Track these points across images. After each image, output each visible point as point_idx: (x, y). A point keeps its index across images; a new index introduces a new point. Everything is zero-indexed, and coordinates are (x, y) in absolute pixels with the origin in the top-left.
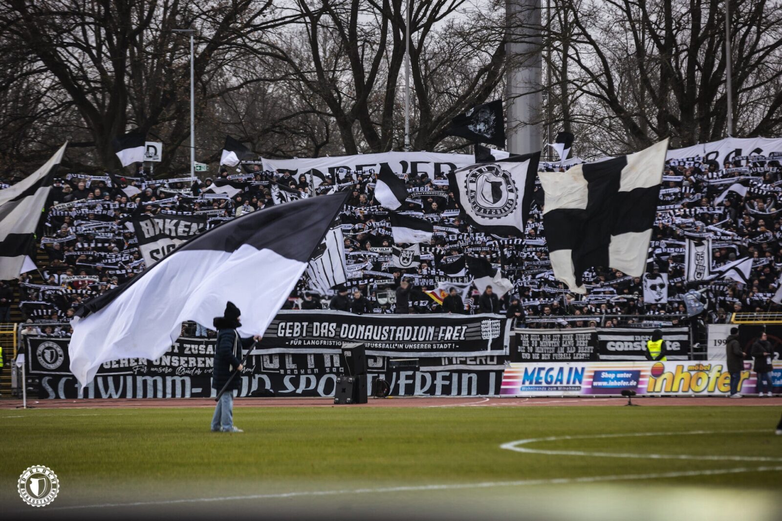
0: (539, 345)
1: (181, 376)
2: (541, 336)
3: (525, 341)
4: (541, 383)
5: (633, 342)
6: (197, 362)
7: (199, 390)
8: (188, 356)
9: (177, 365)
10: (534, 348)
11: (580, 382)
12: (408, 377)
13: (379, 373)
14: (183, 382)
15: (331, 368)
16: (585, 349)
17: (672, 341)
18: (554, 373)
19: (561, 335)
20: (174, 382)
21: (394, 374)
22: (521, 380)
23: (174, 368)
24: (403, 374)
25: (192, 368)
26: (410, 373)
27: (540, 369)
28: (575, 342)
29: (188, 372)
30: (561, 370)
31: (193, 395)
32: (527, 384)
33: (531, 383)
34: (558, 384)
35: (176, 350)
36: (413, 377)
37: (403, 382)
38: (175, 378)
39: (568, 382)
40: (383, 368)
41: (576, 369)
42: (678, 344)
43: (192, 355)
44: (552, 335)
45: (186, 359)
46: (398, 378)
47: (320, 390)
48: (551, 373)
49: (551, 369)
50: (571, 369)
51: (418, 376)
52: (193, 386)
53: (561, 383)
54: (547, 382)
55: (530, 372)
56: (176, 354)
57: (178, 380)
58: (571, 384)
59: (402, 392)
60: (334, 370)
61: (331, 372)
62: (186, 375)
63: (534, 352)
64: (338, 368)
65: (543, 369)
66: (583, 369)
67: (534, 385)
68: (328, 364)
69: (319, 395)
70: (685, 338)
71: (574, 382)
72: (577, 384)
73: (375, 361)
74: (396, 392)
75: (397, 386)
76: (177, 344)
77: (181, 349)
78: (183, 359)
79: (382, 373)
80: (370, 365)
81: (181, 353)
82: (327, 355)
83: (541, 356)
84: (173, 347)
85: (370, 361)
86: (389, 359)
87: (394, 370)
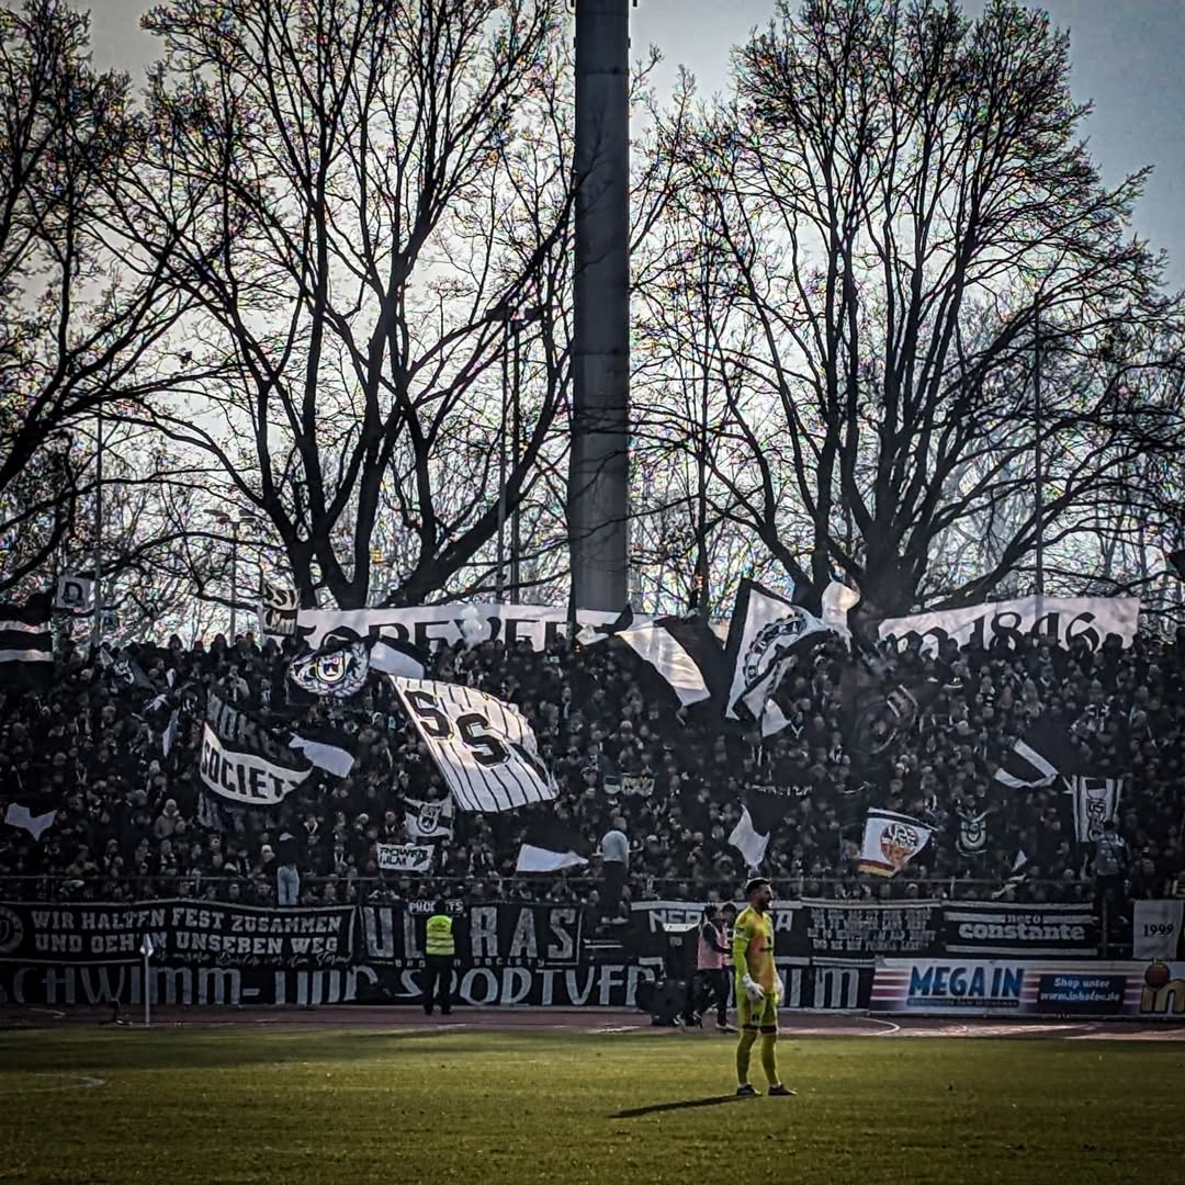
0: (841, 927)
1: (224, 968)
2: (846, 912)
4: (944, 993)
5: (1004, 925)
6: (252, 946)
7: (255, 992)
8: (237, 935)
9: (217, 949)
10: (834, 931)
11: (1017, 993)
12: (614, 976)
13: (565, 968)
14: (228, 978)
15: (482, 959)
16: (921, 934)
17: (1071, 926)
18: (968, 977)
19: (881, 910)
20: (211, 977)
21: (592, 969)
22: (908, 988)
23: (214, 955)
24: (606, 970)
25: (242, 956)
26: (620, 968)
27: (941, 971)
28: (905, 924)
29: (238, 961)
30: (979, 972)
31: (243, 1000)
32: (918, 993)
33: (925, 992)
34: (976, 996)
35: (217, 925)
36: (623, 976)
37: (606, 983)
38: (214, 970)
39: (995, 992)
40: (573, 959)
41: (1008, 971)
42: (1082, 930)
43: (244, 934)
44: (864, 911)
45: (233, 939)
46: (598, 976)
47: (465, 993)
48: (961, 977)
49: (961, 971)
50: (998, 972)
51: (633, 972)
52: (244, 985)
53: (981, 993)
54: (953, 991)
55: (922, 974)
56: (216, 932)
57: (219, 973)
58: (1000, 997)
59: (604, 998)
60: (488, 961)
61: (483, 965)
62: (234, 966)
63: (834, 938)
64: (494, 959)
65: (947, 970)
66: (1020, 972)
67: (930, 996)
68: (477, 952)
69: (464, 1002)
70: (1087, 919)
71: (1005, 993)
72: (1011, 996)
73: (560, 948)
74: (593, 999)
75: (596, 989)
76: (219, 916)
77: (227, 923)
78: (228, 941)
79: (571, 968)
80: (551, 956)
81: (226, 930)
82: (476, 938)
83: (845, 945)
84: (213, 920)
85: (552, 948)
86: (582, 943)
87: (592, 963)
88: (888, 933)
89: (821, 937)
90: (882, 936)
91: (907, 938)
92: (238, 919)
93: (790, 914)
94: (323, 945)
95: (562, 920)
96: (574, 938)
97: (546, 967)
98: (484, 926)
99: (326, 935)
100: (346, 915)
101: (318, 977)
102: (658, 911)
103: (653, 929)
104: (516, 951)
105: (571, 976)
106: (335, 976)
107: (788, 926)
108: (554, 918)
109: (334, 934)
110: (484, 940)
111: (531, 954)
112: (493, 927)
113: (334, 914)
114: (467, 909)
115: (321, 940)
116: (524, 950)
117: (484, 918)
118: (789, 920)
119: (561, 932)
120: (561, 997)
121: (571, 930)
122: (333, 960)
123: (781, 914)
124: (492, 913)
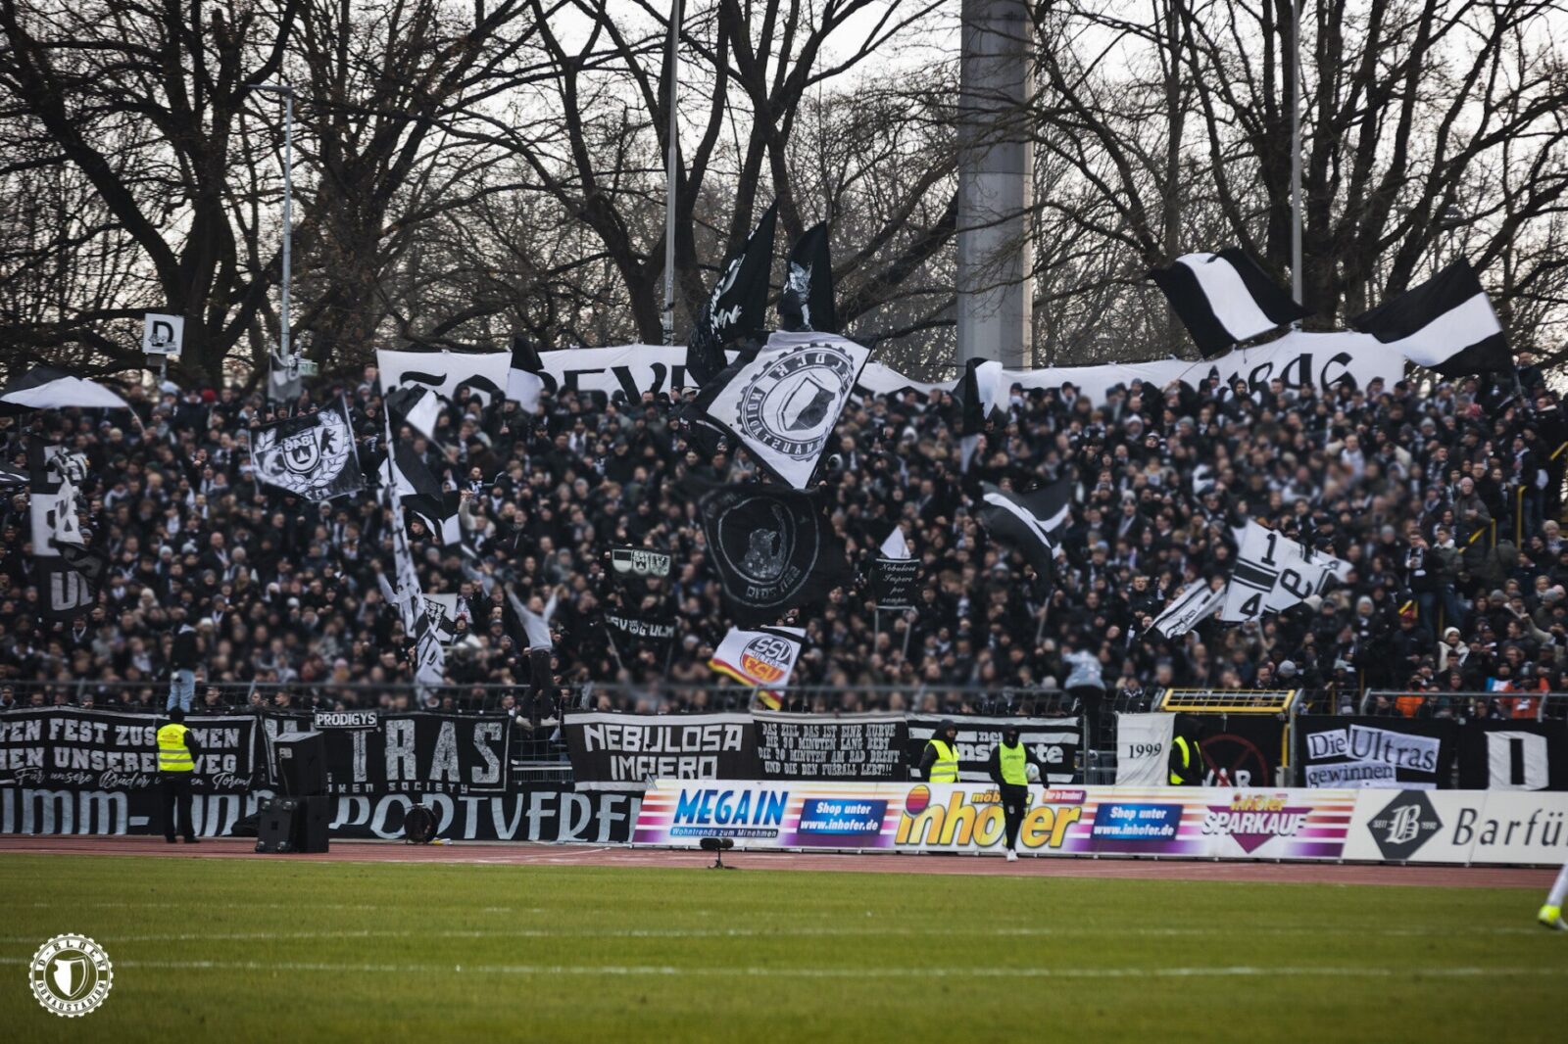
0: (796, 746)
1: (109, 791)
2: (800, 728)
3: (771, 736)
4: (707, 821)
5: (974, 744)
6: (140, 762)
7: (143, 821)
8: (123, 749)
9: (101, 768)
10: (788, 751)
11: (778, 822)
12: (546, 804)
13: (491, 795)
14: (113, 804)
15: (398, 783)
16: (884, 756)
17: (1049, 746)
18: (733, 802)
19: (839, 726)
20: (94, 803)
21: (520, 797)
22: (672, 815)
23: (97, 774)
24: (537, 798)
25: (130, 775)
26: (551, 795)
27: (710, 793)
28: (865, 741)
29: (123, 782)
30: (747, 795)
31: (131, 830)
32: (683, 821)
33: (690, 820)
34: (739, 824)
35: (100, 739)
36: (554, 804)
37: (536, 813)
38: (98, 794)
39: (756, 821)
40: (499, 784)
41: (773, 794)
42: (1059, 750)
43: (130, 748)
44: (821, 726)
45: (118, 756)
46: (527, 805)
47: (377, 826)
48: (728, 802)
49: (729, 794)
50: (764, 794)
51: (566, 800)
52: (131, 812)
53: (744, 822)
54: (719, 820)
55: (690, 798)
56: (99, 747)
57: (103, 800)
58: (761, 826)
59: (534, 834)
60: (405, 786)
61: (399, 791)
62: (120, 788)
63: (788, 759)
64: (411, 783)
65: (715, 792)
66: (785, 795)
67: (694, 824)
68: (392, 774)
69: (373, 835)
70: (1073, 739)
71: (767, 822)
72: (772, 825)
73: (486, 770)
74: (522, 834)
75: (525, 822)
76: (102, 727)
77: (111, 735)
78: (112, 757)
79: (497, 795)
80: (475, 780)
81: (110, 744)
82: (392, 756)
83: (799, 768)
84: (95, 732)
85: (476, 770)
86: (511, 766)
87: (520, 790)
88: (847, 753)
89: (773, 758)
90: (841, 755)
91: (867, 760)
92: (123, 729)
93: (740, 729)
94: (219, 764)
95: (488, 735)
96: (501, 758)
97: (470, 794)
98: (400, 744)
99: (222, 752)
100: (245, 728)
101: (214, 802)
102: (594, 726)
103: (590, 748)
104: (436, 774)
105: (497, 805)
106: (233, 802)
107: (738, 745)
108: (479, 734)
109: (231, 750)
110: (401, 760)
111: (454, 778)
112: (411, 744)
113: (231, 725)
114: (382, 722)
115: (217, 758)
116: (445, 773)
117: (400, 733)
118: (739, 736)
119: (486, 752)
120: (486, 831)
121: (497, 748)
122: (233, 782)
123: (730, 729)
124: (408, 727)
